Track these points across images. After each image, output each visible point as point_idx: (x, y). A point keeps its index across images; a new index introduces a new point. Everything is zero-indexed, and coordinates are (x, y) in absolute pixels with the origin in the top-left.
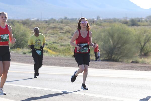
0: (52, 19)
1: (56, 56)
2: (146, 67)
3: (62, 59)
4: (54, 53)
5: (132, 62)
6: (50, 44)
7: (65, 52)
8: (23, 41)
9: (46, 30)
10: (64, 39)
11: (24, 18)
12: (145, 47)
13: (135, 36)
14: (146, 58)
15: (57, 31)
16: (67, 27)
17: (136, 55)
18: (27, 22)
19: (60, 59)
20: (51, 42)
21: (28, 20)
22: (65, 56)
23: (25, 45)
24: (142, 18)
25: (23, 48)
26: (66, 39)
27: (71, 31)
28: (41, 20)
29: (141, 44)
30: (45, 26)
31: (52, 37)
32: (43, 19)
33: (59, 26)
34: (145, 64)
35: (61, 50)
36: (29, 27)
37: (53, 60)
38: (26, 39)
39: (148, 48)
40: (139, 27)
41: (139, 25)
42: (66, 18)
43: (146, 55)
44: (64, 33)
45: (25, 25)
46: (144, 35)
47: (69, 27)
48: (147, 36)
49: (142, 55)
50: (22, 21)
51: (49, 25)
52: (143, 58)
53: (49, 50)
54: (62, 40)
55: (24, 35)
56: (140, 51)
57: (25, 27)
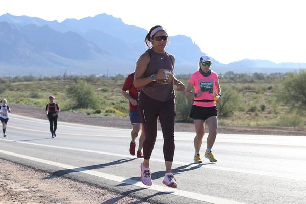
0: (120, 75)
1: (124, 117)
2: (225, 129)
4: (122, 113)
6: (117, 103)
8: (87, 100)
9: (113, 87)
11: (88, 74)
12: (224, 107)
14: (225, 119)
18: (92, 79)
20: (118, 101)
21: (92, 76)
23: (89, 105)
25: (87, 108)
28: (107, 76)
30: (112, 83)
31: (119, 95)
32: (109, 76)
34: (225, 125)
36: (93, 84)
37: (121, 122)
38: (90, 97)
39: (228, 107)
43: (225, 116)
45: (90, 82)
48: (227, 94)
49: (221, 116)
50: (86, 77)
51: (116, 82)
52: (222, 120)
53: (116, 110)
55: (88, 93)
57: (89, 84)
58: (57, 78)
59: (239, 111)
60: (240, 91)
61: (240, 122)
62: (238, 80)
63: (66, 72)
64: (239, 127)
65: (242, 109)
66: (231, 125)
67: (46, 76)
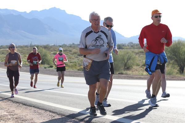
0: (64, 44)
2: (128, 76)
3: (71, 72)
5: (119, 74)
7: (73, 67)
8: (45, 60)
10: (72, 58)
11: (45, 44)
12: (127, 63)
13: (121, 56)
14: (128, 70)
15: (68, 52)
16: (74, 50)
17: (121, 69)
18: (48, 47)
19: (69, 72)
21: (48, 45)
22: (73, 69)
23: (46, 62)
24: (125, 44)
25: (44, 64)
26: (74, 58)
27: (77, 52)
28: (57, 45)
29: (125, 61)
32: (58, 45)
33: (69, 49)
34: (128, 75)
35: (70, 65)
38: (46, 58)
39: (130, 64)
40: (123, 50)
41: (123, 49)
42: (73, 44)
43: (128, 68)
44: (72, 54)
45: (46, 49)
46: (127, 55)
47: (75, 50)
48: (129, 56)
49: (125, 69)
50: (44, 46)
52: (126, 71)
54: (71, 58)
55: (45, 55)
56: (124, 66)
57: (46, 50)
58: (26, 46)
59: (136, 66)
60: (137, 54)
61: (137, 73)
62: (136, 47)
63: (31, 43)
64: (136, 76)
65: (138, 65)
66: (131, 74)
67: (20, 45)
